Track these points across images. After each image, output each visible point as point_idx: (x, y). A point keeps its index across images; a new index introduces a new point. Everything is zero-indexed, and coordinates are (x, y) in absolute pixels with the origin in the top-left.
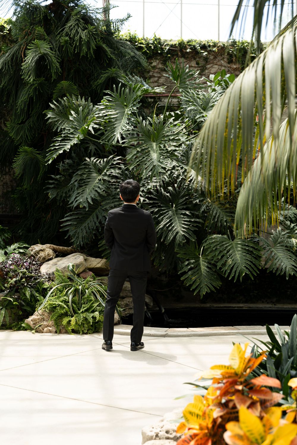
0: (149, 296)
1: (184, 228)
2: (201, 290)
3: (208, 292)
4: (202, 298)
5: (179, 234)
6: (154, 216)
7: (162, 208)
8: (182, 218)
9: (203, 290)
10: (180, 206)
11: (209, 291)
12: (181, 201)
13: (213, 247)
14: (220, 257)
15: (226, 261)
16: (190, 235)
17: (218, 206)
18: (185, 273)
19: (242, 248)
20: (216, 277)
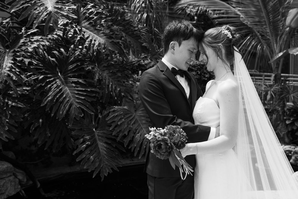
0: (21, 171)
1: (78, 98)
2: (101, 170)
3: (111, 173)
4: (102, 180)
5: (74, 106)
6: (40, 85)
7: (49, 76)
8: (75, 87)
9: (104, 171)
10: (70, 73)
11: (111, 171)
12: (71, 67)
13: (118, 122)
14: (126, 133)
15: (133, 137)
16: (87, 107)
17: (108, 75)
18: (81, 152)
19: (147, 121)
20: (117, 154)
